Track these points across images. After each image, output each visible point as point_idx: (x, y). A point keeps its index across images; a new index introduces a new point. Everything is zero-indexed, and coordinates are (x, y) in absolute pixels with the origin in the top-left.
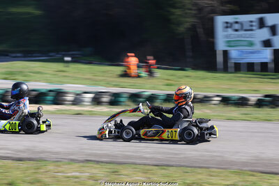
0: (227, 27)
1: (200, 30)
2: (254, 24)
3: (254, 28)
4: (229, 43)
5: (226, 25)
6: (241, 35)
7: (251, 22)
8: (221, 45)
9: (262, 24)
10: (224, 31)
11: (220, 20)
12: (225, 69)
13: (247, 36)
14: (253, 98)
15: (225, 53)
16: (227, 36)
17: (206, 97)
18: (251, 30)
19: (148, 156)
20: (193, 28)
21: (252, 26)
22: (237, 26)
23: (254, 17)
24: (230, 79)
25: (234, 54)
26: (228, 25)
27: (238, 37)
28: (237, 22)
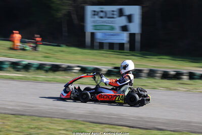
0: (94, 15)
1: (74, 16)
2: (115, 13)
3: (115, 16)
4: (95, 27)
5: (93, 13)
6: (105, 21)
7: (113, 11)
8: (89, 29)
9: (121, 13)
10: (92, 18)
11: (90, 9)
12: (92, 47)
13: (110, 22)
14: (104, 69)
15: (93, 34)
16: (94, 22)
17: (69, 67)
18: (113, 18)
19: (10, 107)
20: (69, 14)
21: (113, 14)
22: (102, 14)
23: (115, 8)
24: (94, 55)
25: (99, 36)
26: (95, 13)
27: (102, 23)
28: (102, 11)
